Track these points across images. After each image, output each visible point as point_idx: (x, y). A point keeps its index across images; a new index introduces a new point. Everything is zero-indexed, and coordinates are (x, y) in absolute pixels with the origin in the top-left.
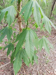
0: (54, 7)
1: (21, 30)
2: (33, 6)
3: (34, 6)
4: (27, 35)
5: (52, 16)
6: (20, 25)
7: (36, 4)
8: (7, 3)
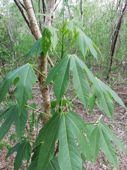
0: (116, 46)
1: (46, 106)
2: (71, 68)
3: (73, 67)
4: (63, 129)
5: (114, 63)
6: (44, 97)
7: (77, 63)
8: (18, 42)
